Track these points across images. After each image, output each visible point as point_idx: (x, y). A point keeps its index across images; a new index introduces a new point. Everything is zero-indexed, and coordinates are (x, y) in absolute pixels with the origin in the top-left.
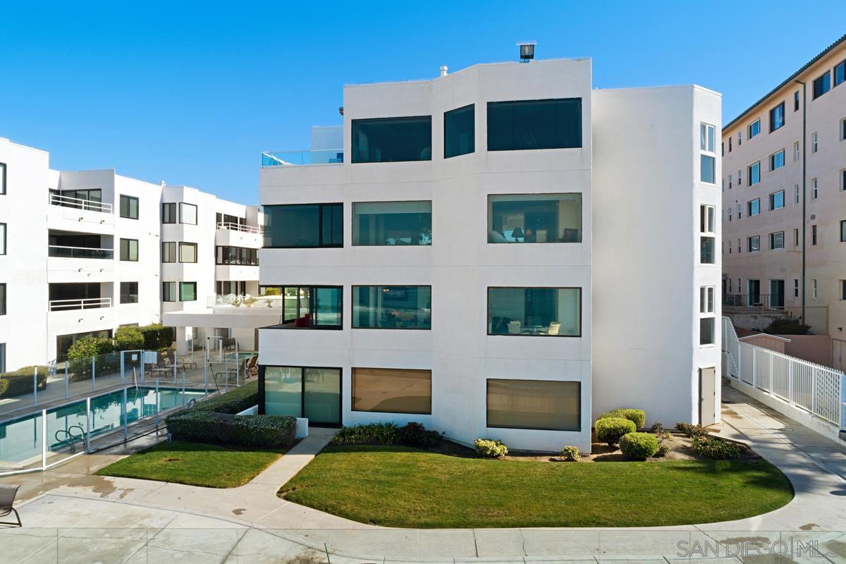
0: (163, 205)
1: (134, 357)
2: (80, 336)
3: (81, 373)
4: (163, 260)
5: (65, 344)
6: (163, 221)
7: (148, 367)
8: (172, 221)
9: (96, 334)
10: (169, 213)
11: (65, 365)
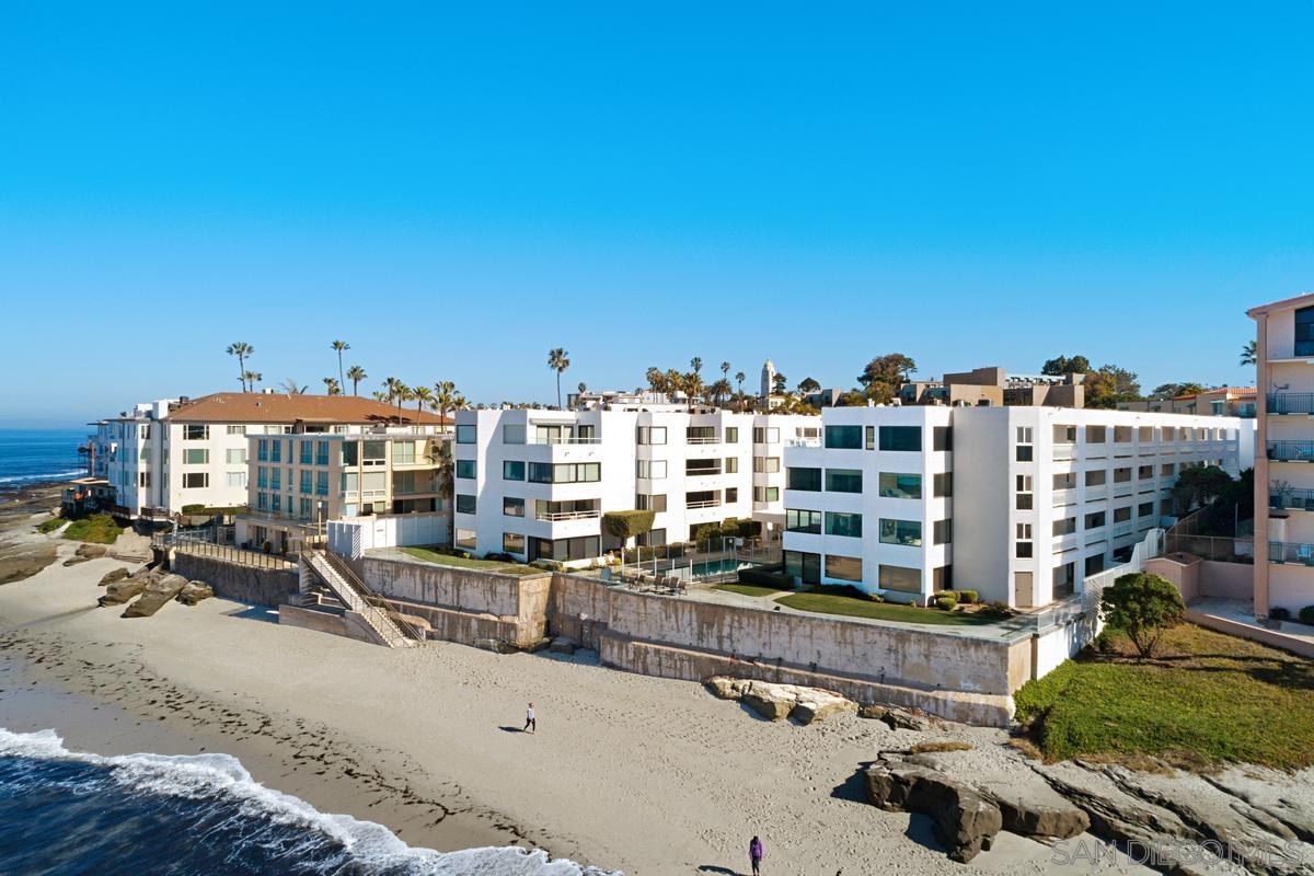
0: (755, 429)
1: (731, 541)
2: (702, 525)
3: (702, 548)
4: (755, 470)
5: (694, 529)
6: (755, 441)
7: (739, 548)
8: (761, 441)
9: (711, 524)
10: (759, 435)
11: (694, 543)
